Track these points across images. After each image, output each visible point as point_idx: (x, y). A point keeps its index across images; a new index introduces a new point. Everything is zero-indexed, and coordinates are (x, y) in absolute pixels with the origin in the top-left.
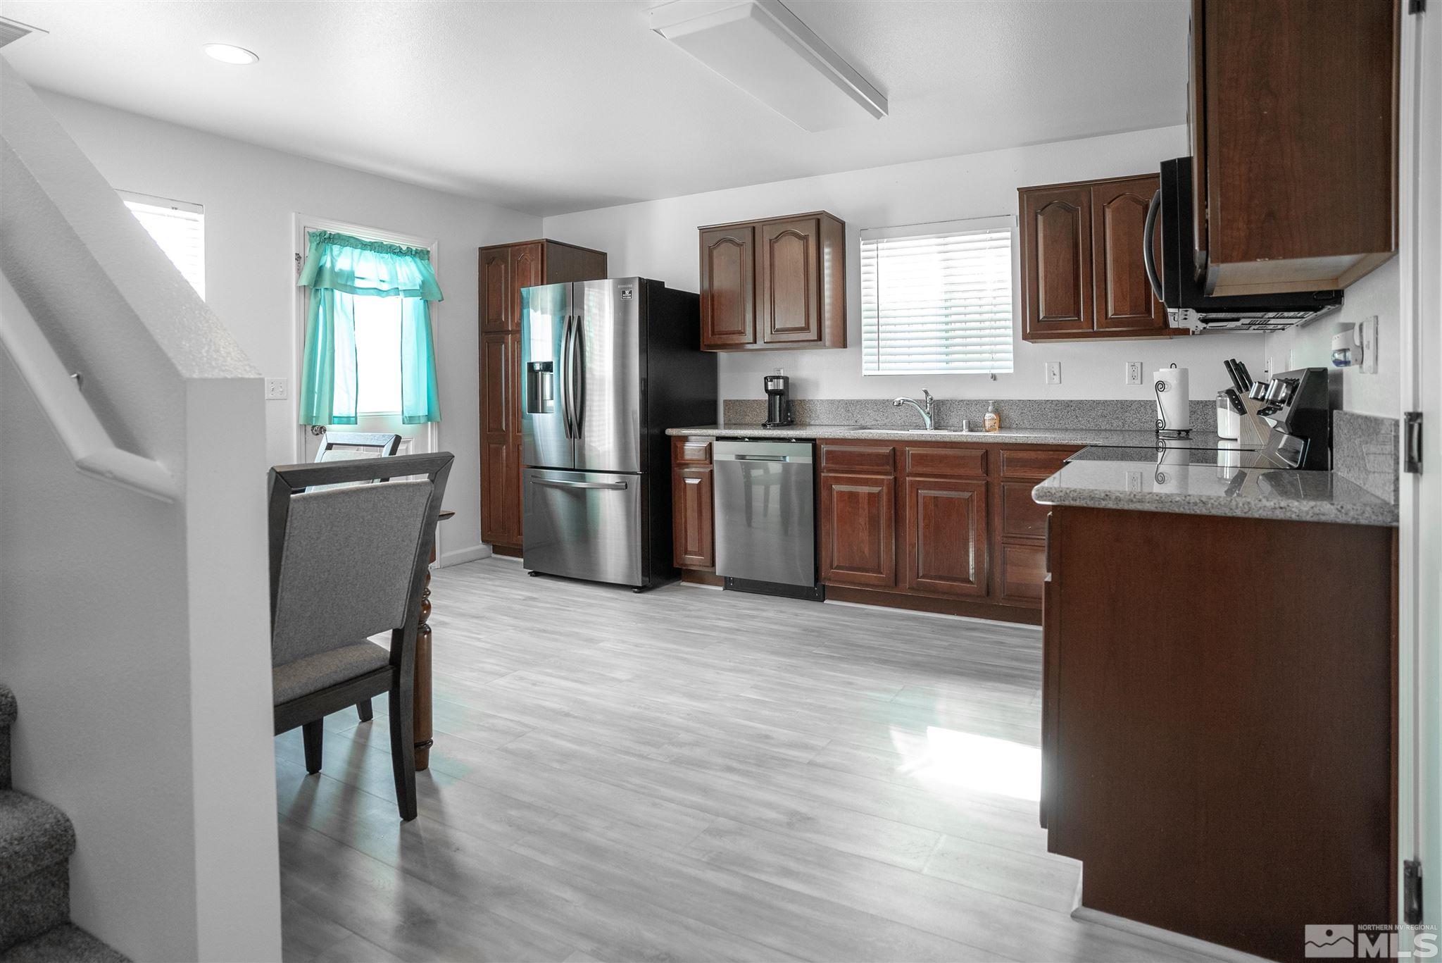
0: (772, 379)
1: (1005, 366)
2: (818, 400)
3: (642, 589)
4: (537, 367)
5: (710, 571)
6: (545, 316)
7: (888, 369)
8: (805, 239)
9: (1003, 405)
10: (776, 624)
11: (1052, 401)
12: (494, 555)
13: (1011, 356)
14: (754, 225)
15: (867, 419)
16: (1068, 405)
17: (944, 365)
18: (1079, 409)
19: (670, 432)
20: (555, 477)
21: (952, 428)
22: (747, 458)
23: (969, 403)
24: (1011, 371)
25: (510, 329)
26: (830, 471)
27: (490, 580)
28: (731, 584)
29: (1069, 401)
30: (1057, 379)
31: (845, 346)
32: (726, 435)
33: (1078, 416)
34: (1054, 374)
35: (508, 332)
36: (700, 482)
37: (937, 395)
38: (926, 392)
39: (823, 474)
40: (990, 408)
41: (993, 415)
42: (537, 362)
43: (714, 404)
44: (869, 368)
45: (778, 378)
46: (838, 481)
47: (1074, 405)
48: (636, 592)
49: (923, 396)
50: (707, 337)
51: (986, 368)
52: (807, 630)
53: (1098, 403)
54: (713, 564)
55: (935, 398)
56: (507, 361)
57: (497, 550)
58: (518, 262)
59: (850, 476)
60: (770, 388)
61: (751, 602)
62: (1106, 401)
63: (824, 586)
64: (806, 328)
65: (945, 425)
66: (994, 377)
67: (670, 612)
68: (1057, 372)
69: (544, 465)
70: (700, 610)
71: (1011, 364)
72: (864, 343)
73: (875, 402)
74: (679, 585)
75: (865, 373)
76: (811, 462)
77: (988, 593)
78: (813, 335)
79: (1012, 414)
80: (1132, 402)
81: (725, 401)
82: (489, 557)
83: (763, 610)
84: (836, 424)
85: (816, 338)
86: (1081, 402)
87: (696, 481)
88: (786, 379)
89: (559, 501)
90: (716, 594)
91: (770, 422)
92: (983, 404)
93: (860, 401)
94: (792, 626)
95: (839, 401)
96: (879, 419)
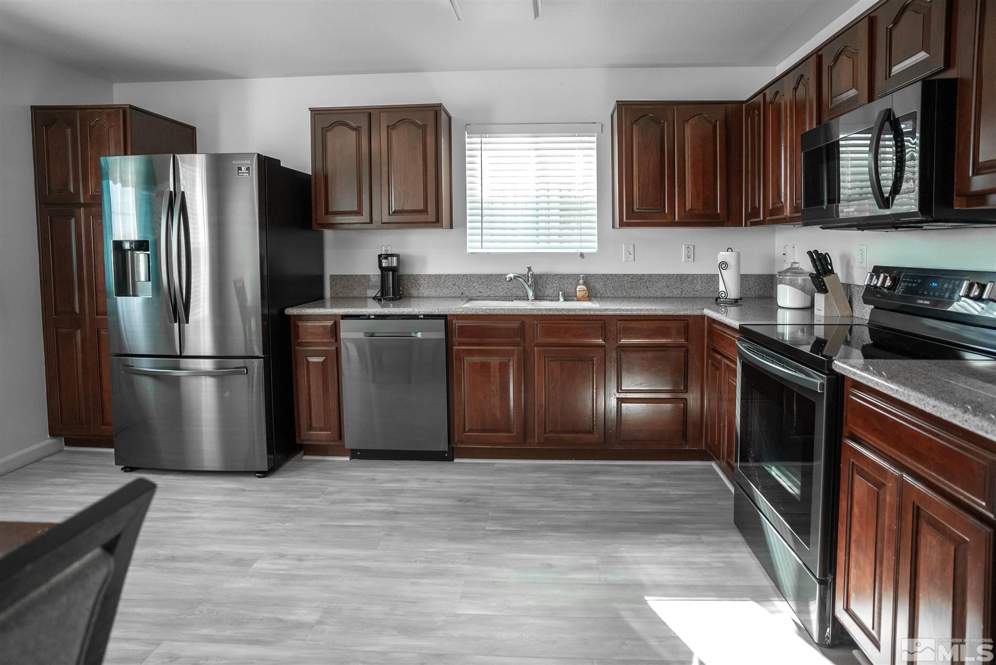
0: (387, 256)
1: (591, 246)
2: (426, 275)
3: (264, 474)
4: (127, 246)
5: (337, 444)
6: (126, 189)
7: (491, 247)
8: (423, 127)
9: (590, 278)
11: (629, 275)
12: (66, 448)
13: (595, 238)
14: (371, 110)
15: (473, 291)
16: (640, 278)
17: (535, 244)
18: (649, 281)
19: (290, 311)
20: (145, 365)
21: (549, 298)
22: (376, 335)
23: (562, 277)
24: (594, 251)
25: (82, 201)
26: (460, 344)
28: (361, 454)
29: (642, 274)
30: (632, 257)
31: (451, 227)
32: (354, 314)
33: (649, 286)
34: (630, 254)
35: (80, 205)
36: (324, 359)
37: (536, 270)
38: (529, 269)
39: (455, 348)
40: (581, 281)
41: (584, 287)
42: (127, 241)
43: (319, 279)
44: (473, 245)
45: (392, 255)
46: (470, 353)
47: (646, 278)
48: (260, 477)
49: (525, 271)
50: (319, 214)
51: (574, 248)
52: (463, 500)
53: (663, 276)
54: (341, 437)
55: (535, 273)
56: (78, 237)
57: (69, 442)
58: (91, 128)
59: (482, 348)
60: (384, 265)
61: (383, 472)
62: (669, 275)
63: (453, 447)
64: (425, 211)
65: (542, 294)
66: (582, 255)
68: (632, 252)
70: (341, 491)
71: (596, 245)
72: (469, 225)
73: (480, 276)
74: (301, 460)
75: (469, 251)
76: (444, 337)
77: (605, 441)
78: (431, 216)
79: (598, 286)
80: (688, 275)
81: (332, 276)
82: (60, 451)
83: (405, 481)
84: (443, 296)
85: (435, 221)
86: (650, 276)
87: (320, 359)
88: (398, 256)
89: (148, 386)
90: (341, 467)
91: (382, 297)
92: (575, 278)
93: (466, 275)
95: (446, 276)
96: (483, 291)
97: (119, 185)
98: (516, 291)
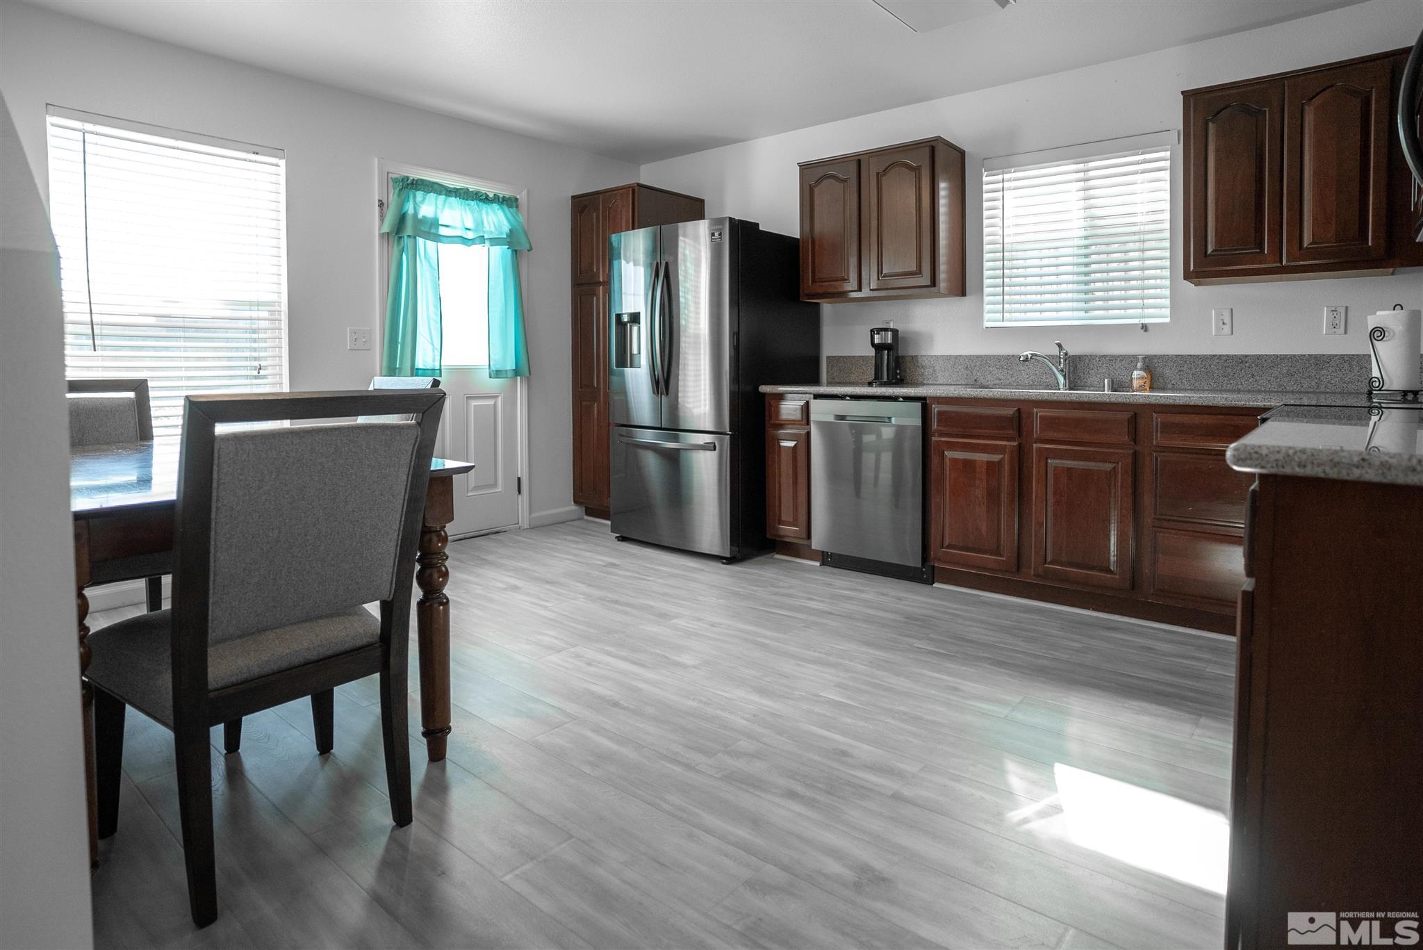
0: (879, 330)
1: (1160, 314)
2: (932, 356)
3: (730, 560)
4: (625, 318)
5: (806, 543)
6: (638, 267)
7: (1017, 319)
8: (917, 170)
9: (1156, 360)
10: (870, 607)
11: (1220, 356)
12: (586, 517)
13: (1167, 302)
14: (859, 157)
15: (989, 377)
16: (1241, 360)
17: (1082, 314)
18: (1257, 366)
19: (764, 389)
20: (647, 437)
21: (1091, 388)
22: (848, 418)
23: (1113, 359)
24: (1168, 320)
25: (601, 280)
26: (942, 434)
27: (577, 542)
28: (830, 560)
29: (1243, 356)
30: (1227, 329)
31: (963, 294)
32: (825, 393)
33: (1256, 374)
34: (1224, 324)
35: (599, 283)
36: (795, 445)
37: (1073, 349)
38: (1060, 346)
39: (933, 439)
40: (1139, 365)
41: (1142, 373)
42: (624, 314)
43: (816, 361)
44: (991, 319)
45: (886, 330)
46: (951, 446)
47: (1250, 361)
48: (724, 563)
49: (1055, 351)
50: (807, 284)
51: (1133, 317)
52: (910, 618)
53: (1283, 358)
54: (809, 537)
55: (1071, 353)
56: (598, 314)
57: (590, 512)
58: (610, 208)
59: (965, 441)
60: (876, 341)
61: (845, 580)
62: (1294, 356)
63: (934, 566)
64: (919, 272)
65: (1082, 384)
66: (1145, 327)
67: (756, 588)
68: (1227, 320)
69: (633, 424)
70: (790, 587)
71: (1167, 311)
72: (987, 290)
73: (998, 358)
74: (772, 558)
75: (986, 324)
76: (920, 424)
77: (1133, 587)
78: (925, 279)
79: (1168, 373)
80: (1331, 357)
81: (828, 358)
82: (581, 519)
83: (863, 592)
84: (952, 383)
85: (929, 284)
86: (1259, 357)
87: (791, 444)
88: (895, 332)
89: (651, 463)
90: (811, 570)
91: (877, 380)
92: (1132, 359)
93: (981, 356)
94: (892, 612)
95: (956, 357)
96: (1002, 377)
97: (631, 264)
98: (1047, 378)
